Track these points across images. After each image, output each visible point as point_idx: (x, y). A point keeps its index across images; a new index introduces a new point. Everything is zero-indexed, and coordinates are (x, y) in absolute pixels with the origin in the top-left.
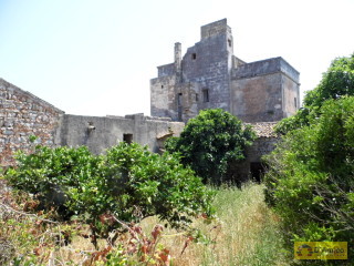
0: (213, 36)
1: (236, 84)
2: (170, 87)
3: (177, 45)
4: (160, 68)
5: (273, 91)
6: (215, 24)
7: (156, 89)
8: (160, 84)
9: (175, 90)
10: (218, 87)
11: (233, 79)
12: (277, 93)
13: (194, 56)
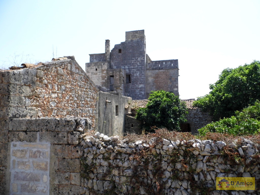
0: (135, 40)
1: (149, 73)
2: (103, 71)
3: (107, 42)
4: (91, 56)
5: (173, 80)
6: (136, 32)
7: (91, 71)
8: (95, 68)
9: (107, 73)
10: (138, 74)
11: (147, 69)
12: (175, 81)
13: (120, 51)
